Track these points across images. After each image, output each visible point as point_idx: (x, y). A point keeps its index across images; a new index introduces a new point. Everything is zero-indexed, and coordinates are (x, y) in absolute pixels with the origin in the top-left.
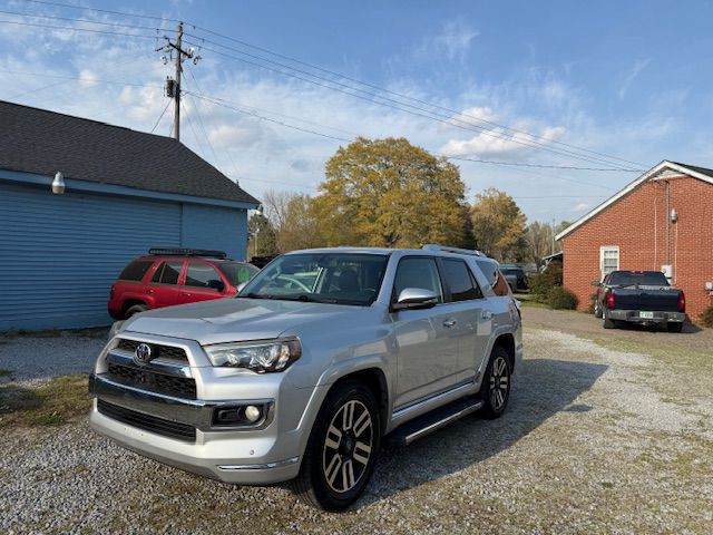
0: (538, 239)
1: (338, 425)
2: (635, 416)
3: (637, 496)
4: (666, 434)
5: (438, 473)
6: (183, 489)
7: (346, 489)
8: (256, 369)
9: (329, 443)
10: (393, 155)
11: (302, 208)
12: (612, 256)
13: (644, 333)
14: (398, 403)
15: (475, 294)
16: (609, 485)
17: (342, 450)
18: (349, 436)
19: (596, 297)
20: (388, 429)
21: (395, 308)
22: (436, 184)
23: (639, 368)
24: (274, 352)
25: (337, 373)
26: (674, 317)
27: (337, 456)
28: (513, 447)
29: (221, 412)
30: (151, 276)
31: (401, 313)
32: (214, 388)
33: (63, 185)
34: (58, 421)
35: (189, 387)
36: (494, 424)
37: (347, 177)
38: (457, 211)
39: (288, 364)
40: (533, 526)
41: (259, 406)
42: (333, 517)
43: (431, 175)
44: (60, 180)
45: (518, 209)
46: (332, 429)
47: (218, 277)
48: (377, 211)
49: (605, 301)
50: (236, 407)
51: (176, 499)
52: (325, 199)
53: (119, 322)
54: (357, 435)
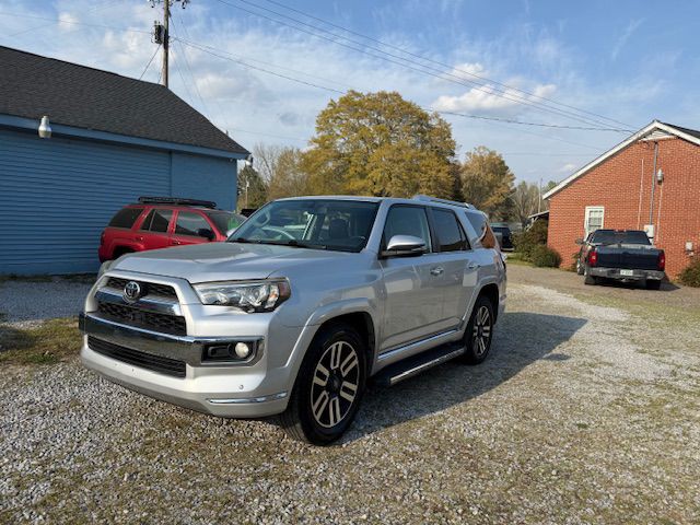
0: (525, 199)
1: (326, 364)
2: (611, 365)
3: (610, 437)
4: (639, 383)
5: (420, 412)
6: (173, 424)
7: (332, 424)
8: (246, 308)
9: (316, 380)
10: (385, 109)
11: (292, 161)
12: (597, 215)
13: (623, 290)
14: (383, 346)
15: (464, 245)
16: (585, 426)
17: (329, 388)
18: (336, 375)
19: (578, 256)
20: (374, 371)
21: (383, 256)
22: (426, 142)
23: (617, 322)
24: (263, 292)
25: (325, 315)
26: (653, 275)
27: (324, 393)
28: (494, 391)
29: (211, 348)
30: (141, 224)
31: (390, 261)
32: (204, 325)
33: (49, 130)
34: (51, 360)
35: (179, 325)
36: (476, 370)
37: (338, 132)
38: (447, 168)
39: (277, 304)
40: (510, 461)
41: (249, 343)
42: (319, 450)
43: (423, 132)
44: (46, 124)
45: (507, 168)
46: (320, 367)
47: (208, 226)
48: (367, 168)
49: (588, 260)
50: (226, 344)
51: (167, 432)
52: (315, 154)
53: (108, 262)
54: (344, 374)
